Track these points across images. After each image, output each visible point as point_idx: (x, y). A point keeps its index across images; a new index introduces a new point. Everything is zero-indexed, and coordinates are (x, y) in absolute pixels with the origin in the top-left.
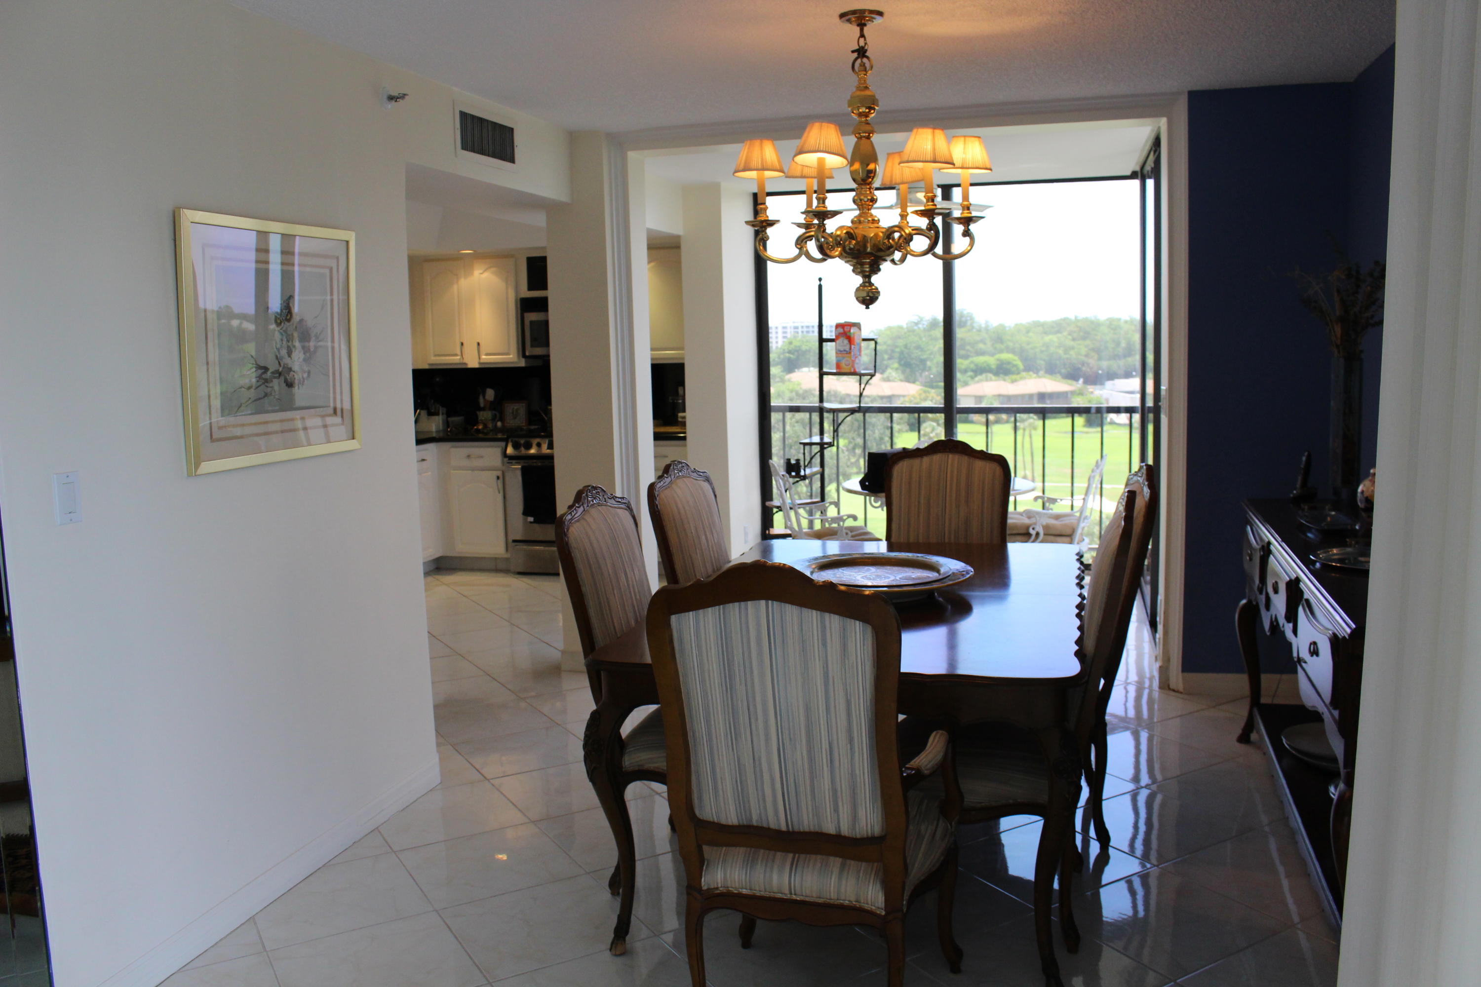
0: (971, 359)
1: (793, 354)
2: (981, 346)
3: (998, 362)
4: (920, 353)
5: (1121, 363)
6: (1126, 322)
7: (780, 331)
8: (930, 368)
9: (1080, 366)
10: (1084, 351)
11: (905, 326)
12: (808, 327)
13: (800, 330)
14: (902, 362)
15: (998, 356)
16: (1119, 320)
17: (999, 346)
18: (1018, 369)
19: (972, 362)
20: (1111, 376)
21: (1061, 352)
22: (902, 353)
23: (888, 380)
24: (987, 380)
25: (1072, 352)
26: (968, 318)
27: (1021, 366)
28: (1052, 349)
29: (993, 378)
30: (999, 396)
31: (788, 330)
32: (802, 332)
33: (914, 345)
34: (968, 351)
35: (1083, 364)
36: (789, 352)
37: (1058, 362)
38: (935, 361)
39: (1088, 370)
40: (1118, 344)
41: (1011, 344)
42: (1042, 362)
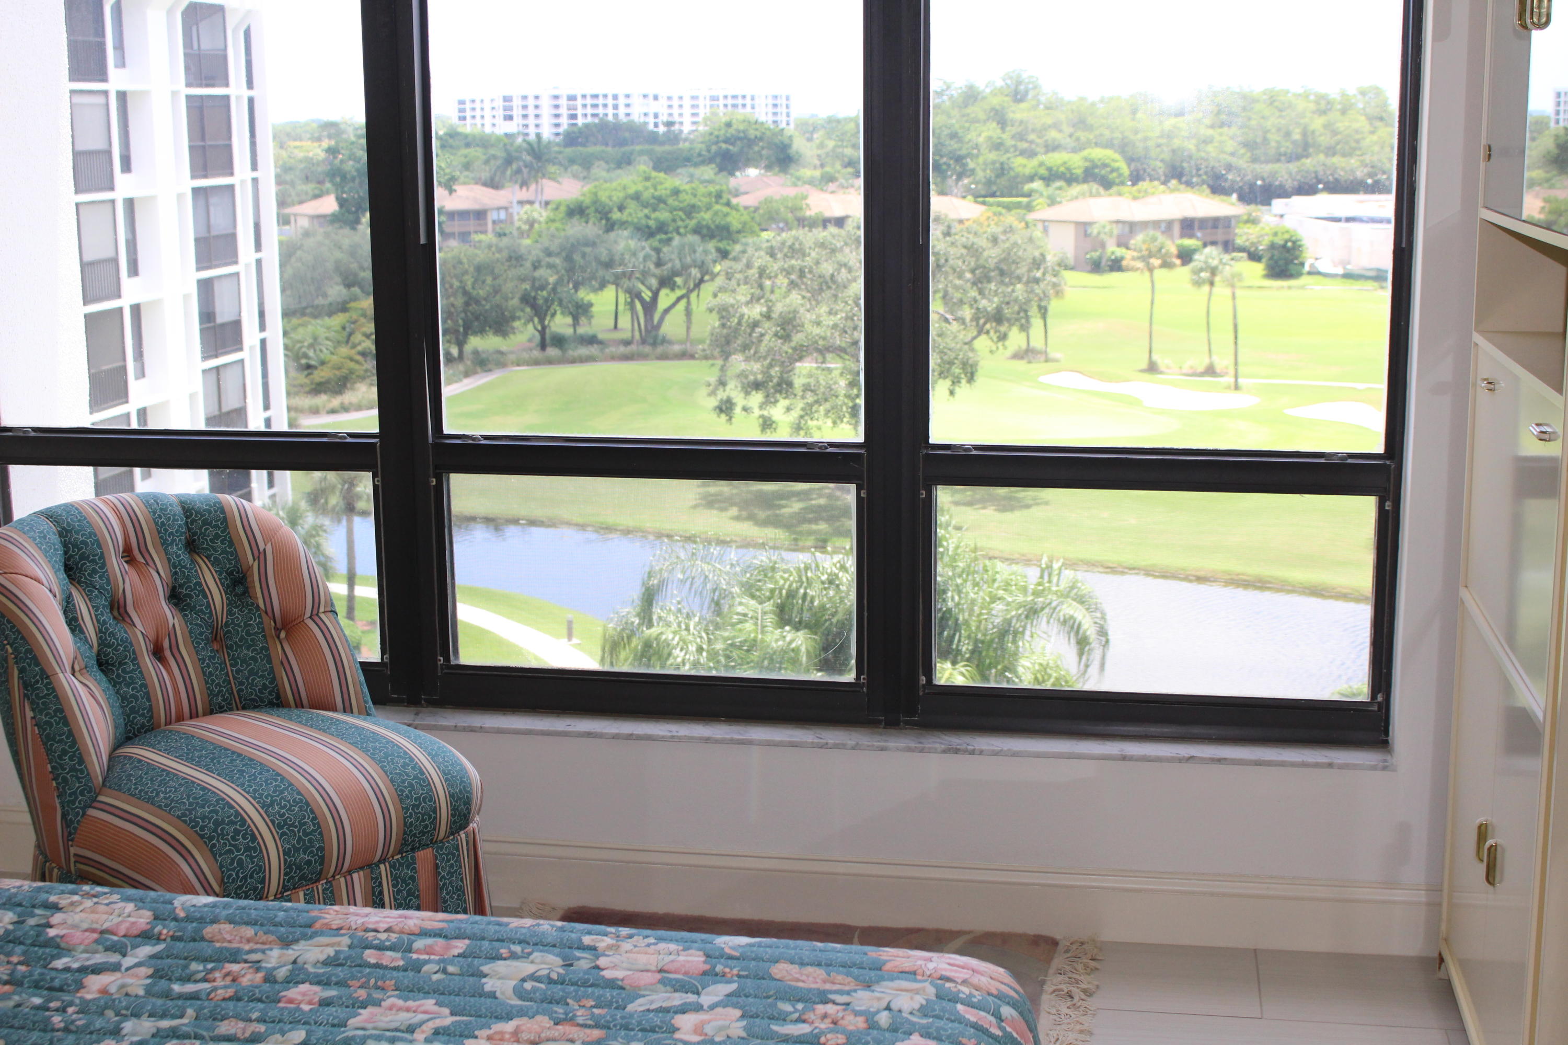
0: (1042, 158)
1: (733, 144)
2: (1053, 134)
3: (1087, 164)
4: (956, 146)
5: (1293, 167)
7: (687, 103)
8: (973, 171)
9: (1224, 172)
10: (1230, 146)
12: (734, 97)
15: (1085, 153)
16: (1288, 92)
17: (1083, 135)
18: (1120, 175)
19: (1041, 164)
20: (1284, 193)
21: (1191, 146)
24: (1091, 195)
25: (1210, 148)
26: (1031, 86)
27: (1125, 171)
28: (1176, 143)
29: (1101, 190)
30: (1118, 222)
31: (701, 102)
32: (726, 106)
33: (946, 132)
34: (1031, 142)
35: (1229, 167)
36: (726, 141)
37: (1185, 165)
38: (981, 160)
39: (1238, 179)
40: (1288, 134)
41: (1107, 133)
42: (1159, 164)
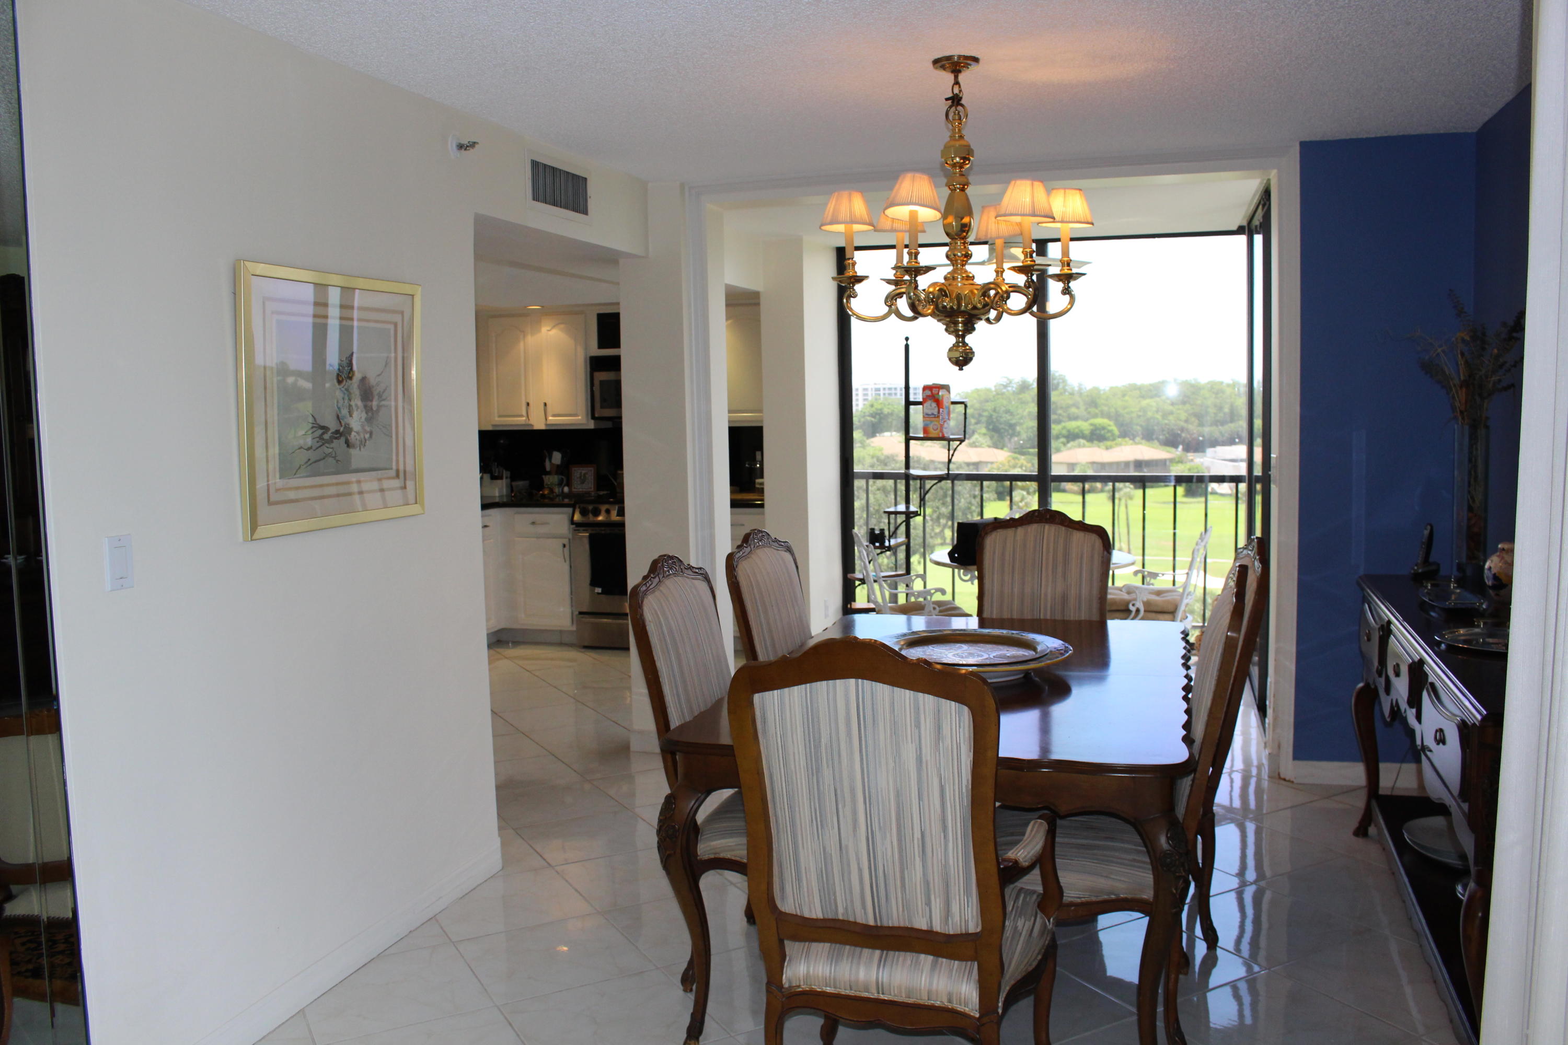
0: (1063, 424)
1: (874, 417)
2: (1074, 410)
3: (1092, 427)
4: (1009, 418)
5: (1224, 429)
6: (1228, 385)
7: (860, 393)
8: (1019, 434)
9: (1179, 432)
10: (1183, 416)
11: (993, 389)
12: (890, 389)
13: (882, 392)
14: (991, 427)
15: (1091, 421)
16: (1222, 383)
17: (1093, 410)
18: (1113, 435)
19: (1064, 428)
20: (1214, 443)
21: (1159, 416)
22: (991, 416)
23: (973, 445)
24: (1079, 446)
25: (1171, 418)
26: (1061, 381)
27: (1116, 431)
28: (1150, 414)
29: (1087, 444)
30: (1093, 463)
31: (869, 393)
32: (884, 394)
33: (1003, 409)
34: (1060, 415)
35: (1182, 429)
36: (870, 415)
37: (1156, 428)
38: (1025, 426)
39: (1188, 436)
40: (1220, 408)
41: (1105, 409)
42: (1139, 428)
